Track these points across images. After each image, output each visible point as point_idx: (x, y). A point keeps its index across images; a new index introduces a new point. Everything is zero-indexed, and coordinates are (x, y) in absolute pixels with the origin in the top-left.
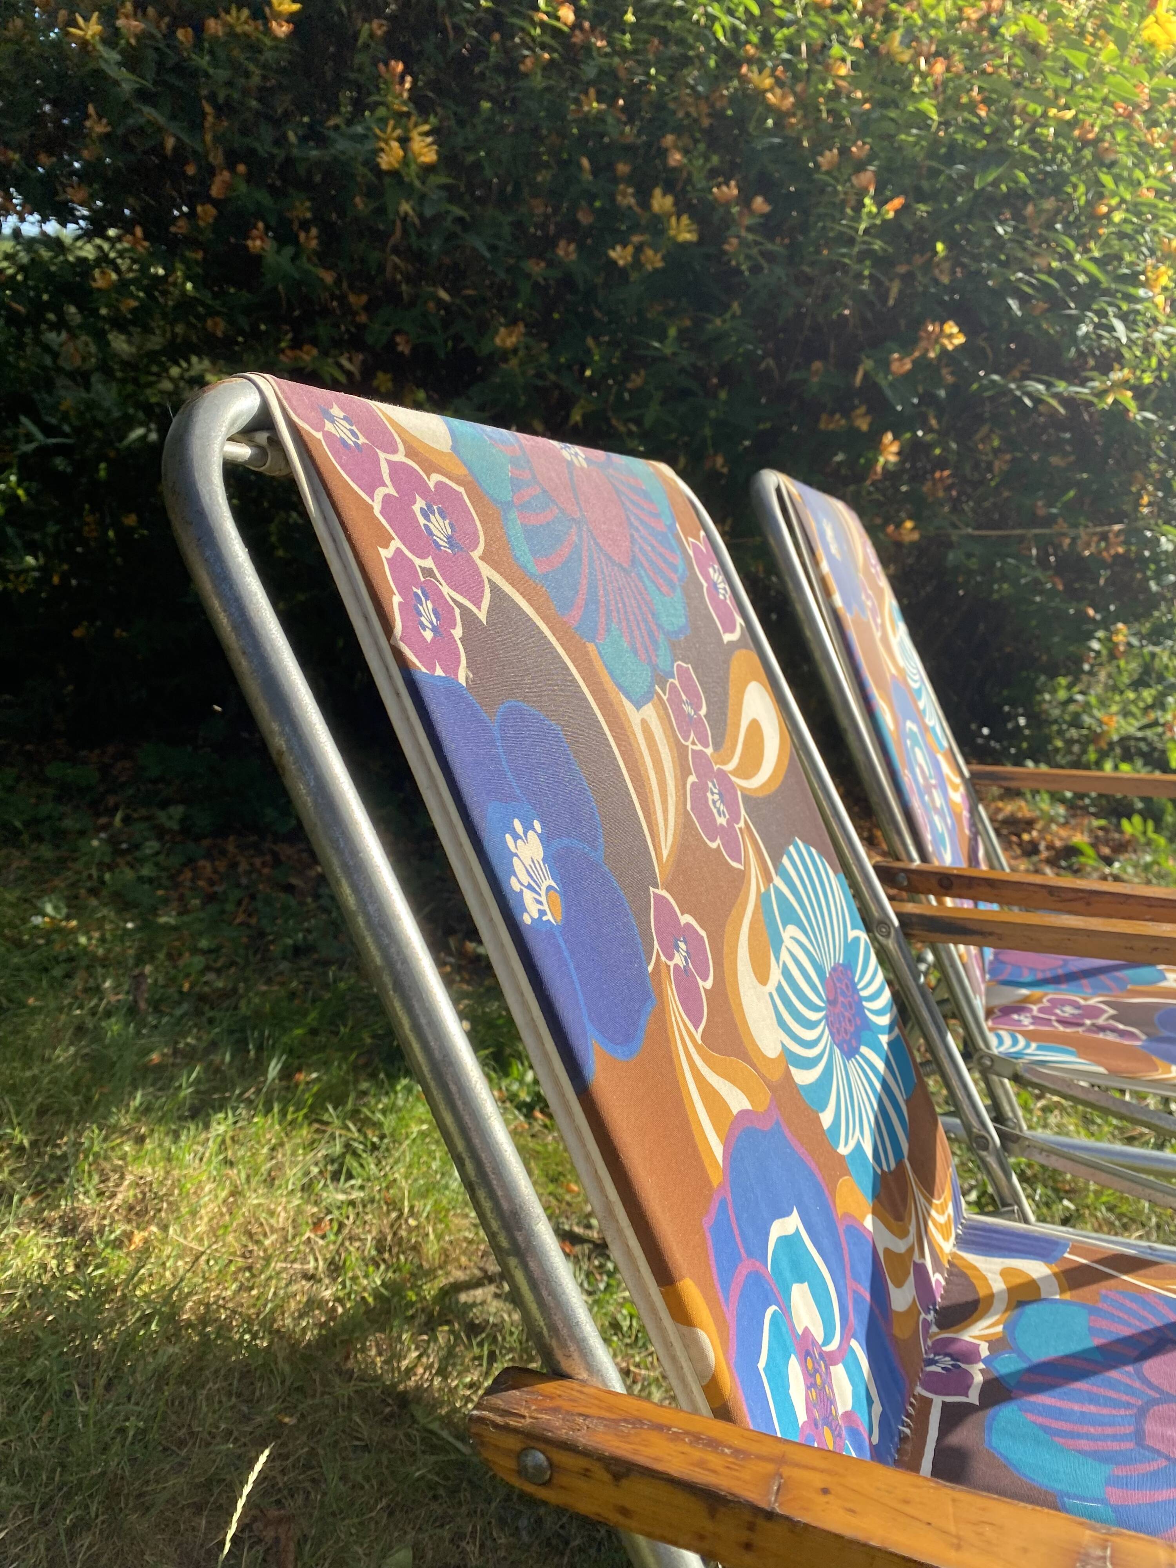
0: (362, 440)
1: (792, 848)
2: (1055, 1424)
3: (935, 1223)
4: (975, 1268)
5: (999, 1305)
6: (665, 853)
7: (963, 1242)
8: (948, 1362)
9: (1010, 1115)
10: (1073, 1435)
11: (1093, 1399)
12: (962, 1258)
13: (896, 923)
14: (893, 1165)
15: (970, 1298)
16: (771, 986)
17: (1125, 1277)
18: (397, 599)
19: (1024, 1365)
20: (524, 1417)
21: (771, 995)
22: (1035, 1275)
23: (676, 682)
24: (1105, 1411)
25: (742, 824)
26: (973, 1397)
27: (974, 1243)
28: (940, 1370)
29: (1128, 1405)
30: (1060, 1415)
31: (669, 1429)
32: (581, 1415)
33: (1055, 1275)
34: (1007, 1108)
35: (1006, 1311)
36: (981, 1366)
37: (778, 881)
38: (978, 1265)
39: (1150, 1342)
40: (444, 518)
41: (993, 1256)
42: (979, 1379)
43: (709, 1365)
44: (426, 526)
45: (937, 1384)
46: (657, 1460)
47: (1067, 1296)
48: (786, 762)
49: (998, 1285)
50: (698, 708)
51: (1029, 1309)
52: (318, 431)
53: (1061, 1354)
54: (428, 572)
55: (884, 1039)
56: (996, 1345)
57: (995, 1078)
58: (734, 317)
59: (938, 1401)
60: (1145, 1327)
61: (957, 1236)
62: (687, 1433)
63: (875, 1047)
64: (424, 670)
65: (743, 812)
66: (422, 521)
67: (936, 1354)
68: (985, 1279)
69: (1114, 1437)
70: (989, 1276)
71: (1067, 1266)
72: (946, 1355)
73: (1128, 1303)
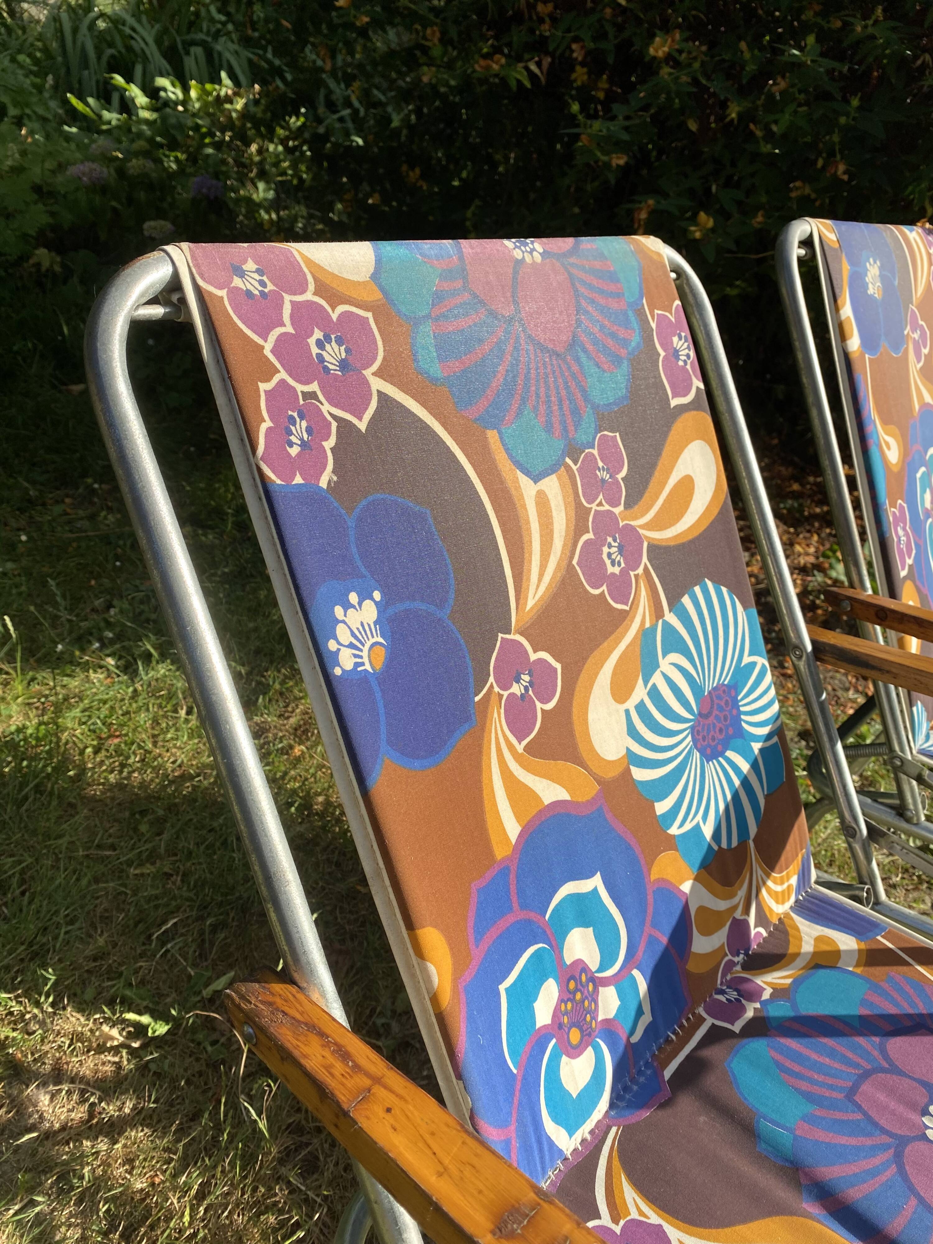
0: (270, 287)
1: (697, 589)
2: (788, 1064)
3: (769, 891)
4: (798, 930)
5: (800, 962)
6: (530, 603)
7: (800, 908)
8: (733, 995)
9: (911, 807)
10: (798, 1076)
11: (832, 1054)
12: (792, 919)
13: (809, 648)
14: (735, 843)
15: (780, 951)
16: (631, 704)
17: (919, 968)
18: (267, 424)
19: (792, 1014)
20: (251, 1003)
21: (627, 712)
22: (842, 947)
23: (595, 452)
24: (836, 1065)
25: (640, 571)
26: (737, 1027)
27: (810, 910)
28: (724, 1000)
29: (857, 1066)
30: (798, 1058)
31: (327, 1037)
32: (283, 1012)
33: (860, 951)
34: (910, 800)
35: (802, 969)
36: (758, 1005)
37: (671, 618)
38: (801, 927)
39: (909, 1024)
40: (340, 345)
41: (817, 924)
42: (750, 1014)
43: (432, 986)
44: (319, 356)
45: (716, 1010)
46: (305, 1056)
47: (859, 970)
48: (716, 511)
49: (808, 947)
50: (613, 471)
51: (822, 972)
52: (221, 288)
53: (827, 1012)
54: (312, 395)
55: (756, 747)
56: (779, 993)
57: (903, 777)
58: (876, 22)
59: (710, 1021)
60: (911, 1011)
61: (797, 901)
62: (336, 1044)
63: (745, 752)
64: (279, 482)
65: (645, 559)
66: (315, 350)
67: (728, 987)
68: (800, 939)
69: (831, 1087)
70: (805, 938)
71: (874, 946)
72: (736, 990)
73: (908, 988)
